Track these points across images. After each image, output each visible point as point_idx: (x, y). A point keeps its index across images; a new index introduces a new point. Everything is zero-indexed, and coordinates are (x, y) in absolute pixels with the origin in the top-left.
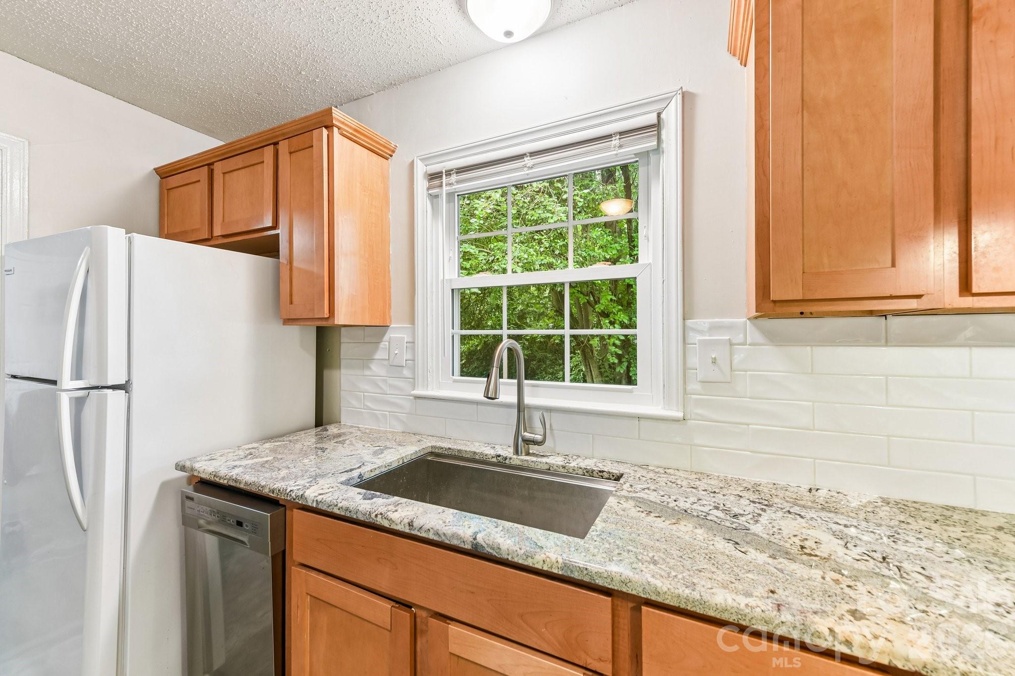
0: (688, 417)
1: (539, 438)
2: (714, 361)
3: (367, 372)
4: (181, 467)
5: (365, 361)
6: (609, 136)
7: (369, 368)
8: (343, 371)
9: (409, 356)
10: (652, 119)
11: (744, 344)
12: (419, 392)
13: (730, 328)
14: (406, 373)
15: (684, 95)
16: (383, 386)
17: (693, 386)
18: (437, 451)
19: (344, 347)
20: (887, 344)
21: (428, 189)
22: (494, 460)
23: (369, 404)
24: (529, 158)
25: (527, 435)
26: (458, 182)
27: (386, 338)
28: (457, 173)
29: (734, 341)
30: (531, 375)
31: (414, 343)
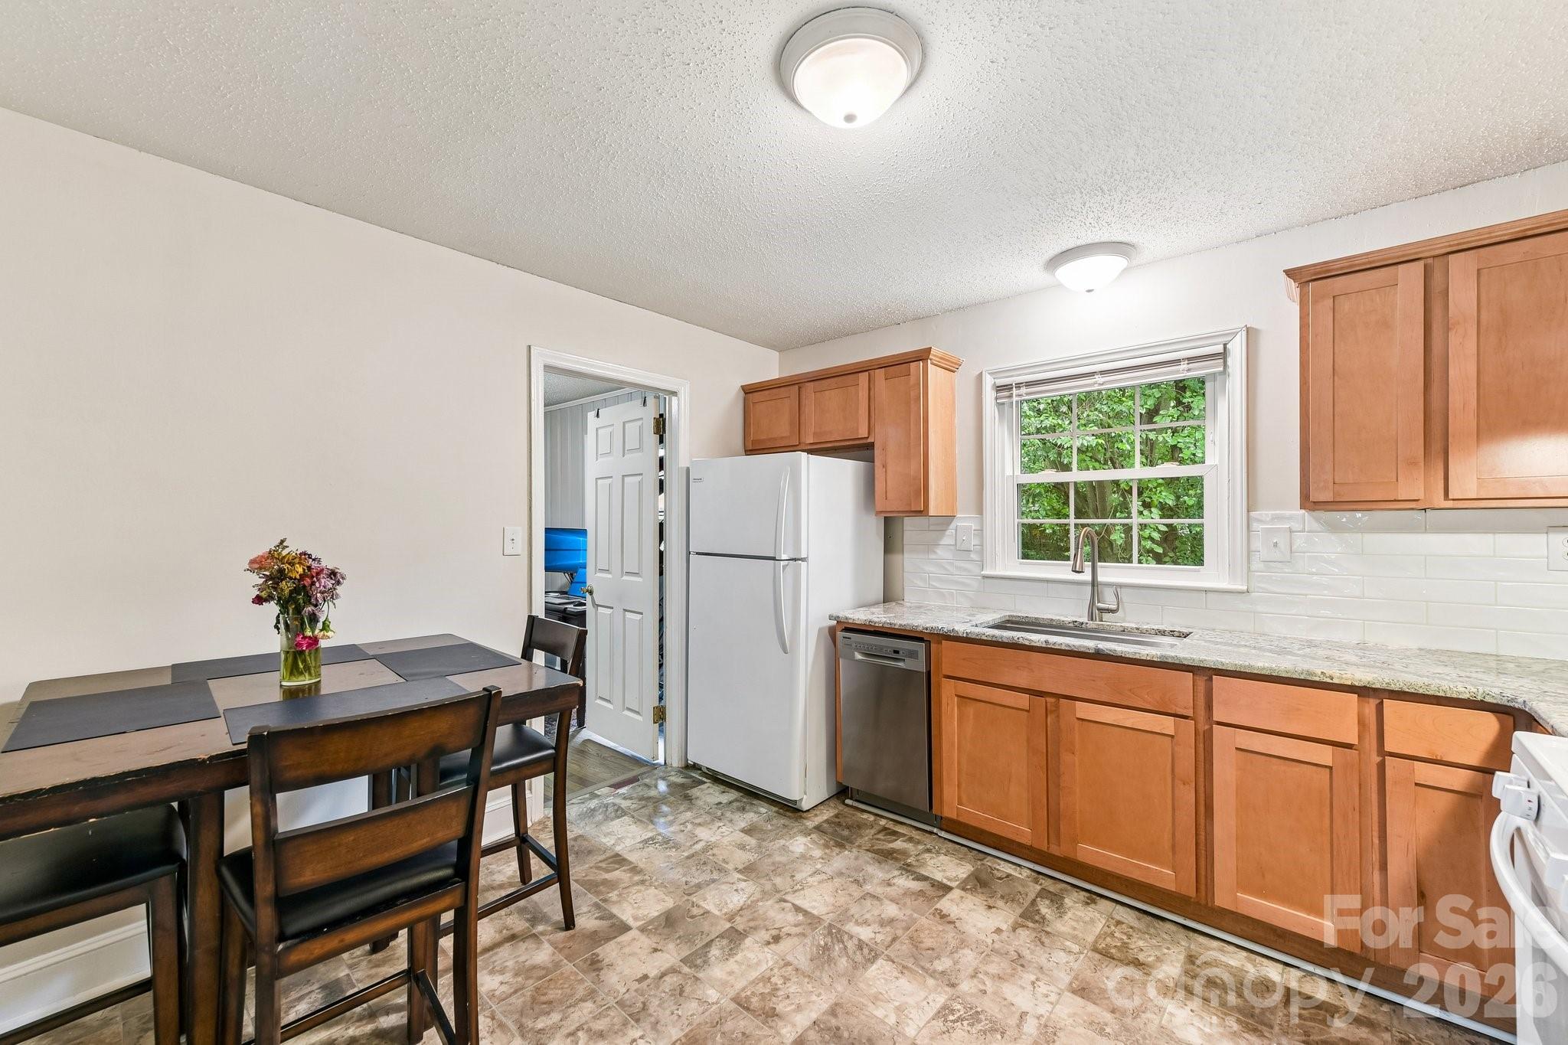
0: (1250, 590)
1: (1114, 607)
2: (1276, 545)
3: (932, 556)
4: (831, 617)
5: (930, 547)
6: (1178, 361)
7: (935, 552)
8: (906, 555)
9: (977, 543)
10: (1219, 349)
11: (1303, 531)
12: (985, 572)
13: (1290, 518)
14: (973, 556)
15: (1248, 330)
16: (949, 568)
17: (1256, 565)
18: (1014, 619)
19: (907, 535)
20: (1426, 531)
21: (996, 399)
22: (1071, 625)
23: (934, 584)
24: (1100, 376)
25: (1101, 605)
26: (1027, 394)
27: (953, 525)
28: (1026, 386)
29: (1294, 529)
30: (1102, 559)
31: (982, 530)
